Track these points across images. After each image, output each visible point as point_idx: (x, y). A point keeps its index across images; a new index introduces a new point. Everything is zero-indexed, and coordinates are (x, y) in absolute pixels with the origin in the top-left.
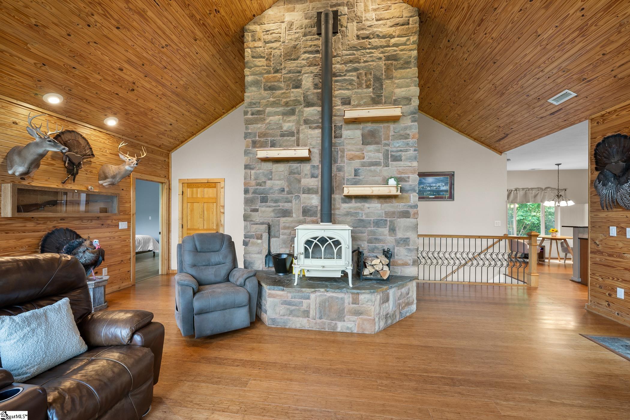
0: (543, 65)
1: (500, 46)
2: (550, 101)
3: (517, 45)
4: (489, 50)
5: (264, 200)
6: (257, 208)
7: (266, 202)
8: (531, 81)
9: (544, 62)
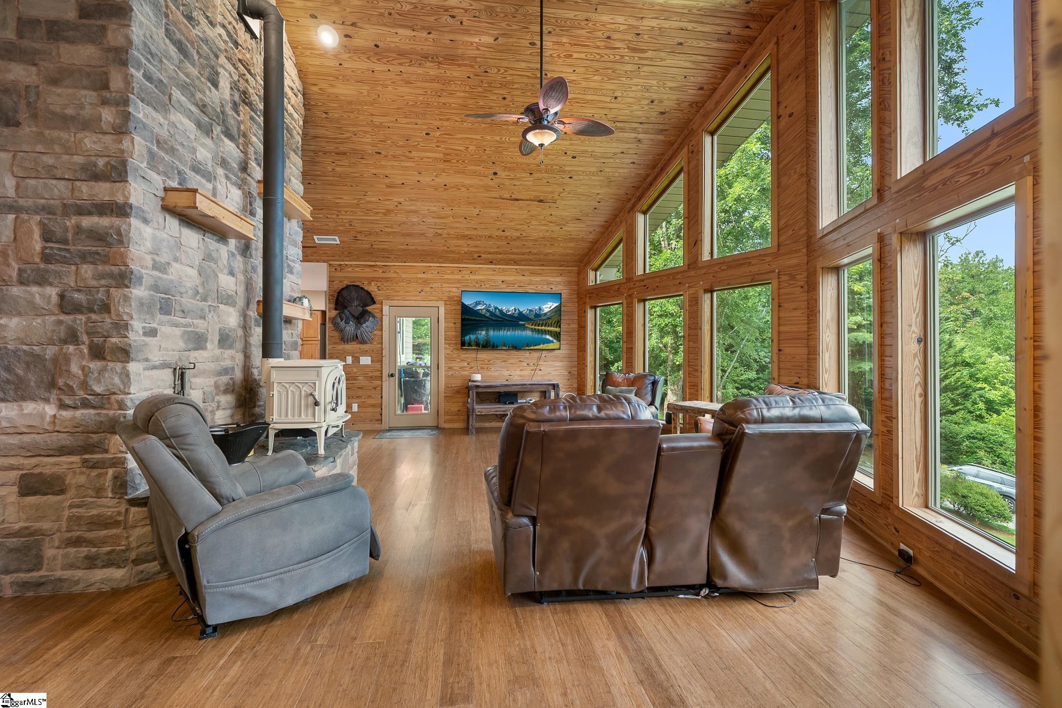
0: (343, 212)
1: (332, 178)
2: (315, 237)
3: (345, 188)
4: (319, 173)
5: (166, 309)
6: (154, 325)
7: (168, 313)
8: (321, 216)
9: (346, 212)
